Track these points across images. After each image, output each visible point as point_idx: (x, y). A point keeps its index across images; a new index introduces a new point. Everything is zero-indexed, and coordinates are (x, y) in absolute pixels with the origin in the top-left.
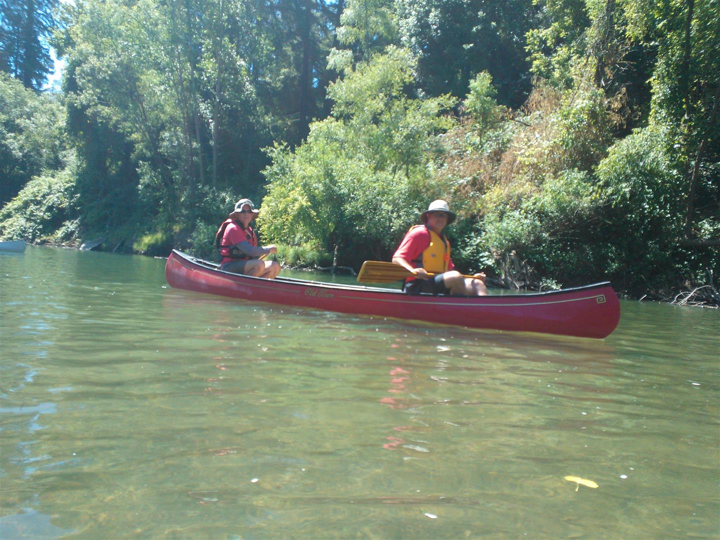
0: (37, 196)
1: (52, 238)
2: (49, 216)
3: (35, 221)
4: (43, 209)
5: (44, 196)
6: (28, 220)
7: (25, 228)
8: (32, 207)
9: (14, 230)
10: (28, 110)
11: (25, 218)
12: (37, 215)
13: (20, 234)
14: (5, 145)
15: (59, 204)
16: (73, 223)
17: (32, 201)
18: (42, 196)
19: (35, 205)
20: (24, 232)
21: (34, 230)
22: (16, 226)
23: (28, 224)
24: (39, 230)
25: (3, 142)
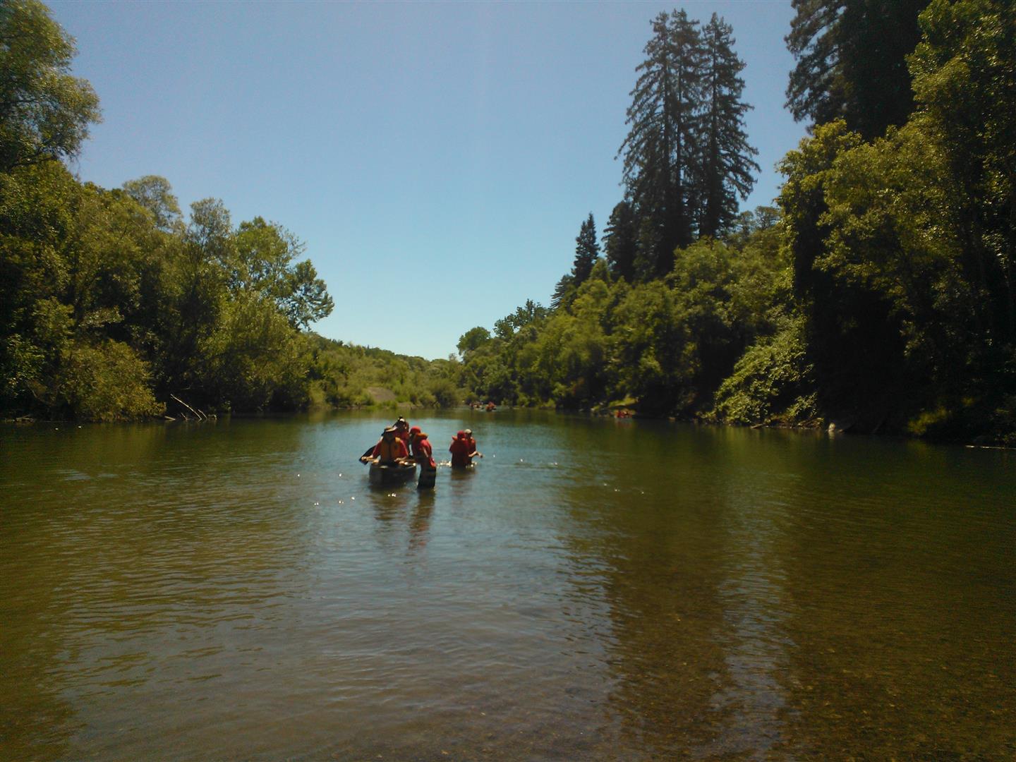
0: (760, 370)
1: (783, 417)
2: (777, 392)
3: (761, 399)
4: (770, 383)
5: (768, 369)
6: (753, 398)
7: (751, 407)
8: (756, 383)
9: (740, 410)
10: (731, 272)
11: (749, 395)
12: (763, 391)
13: (746, 414)
14: (716, 317)
15: (787, 378)
16: (807, 399)
17: (754, 376)
18: (765, 370)
19: (759, 380)
20: (751, 411)
21: (761, 409)
22: (741, 406)
23: (755, 403)
24: (767, 408)
25: (714, 313)
